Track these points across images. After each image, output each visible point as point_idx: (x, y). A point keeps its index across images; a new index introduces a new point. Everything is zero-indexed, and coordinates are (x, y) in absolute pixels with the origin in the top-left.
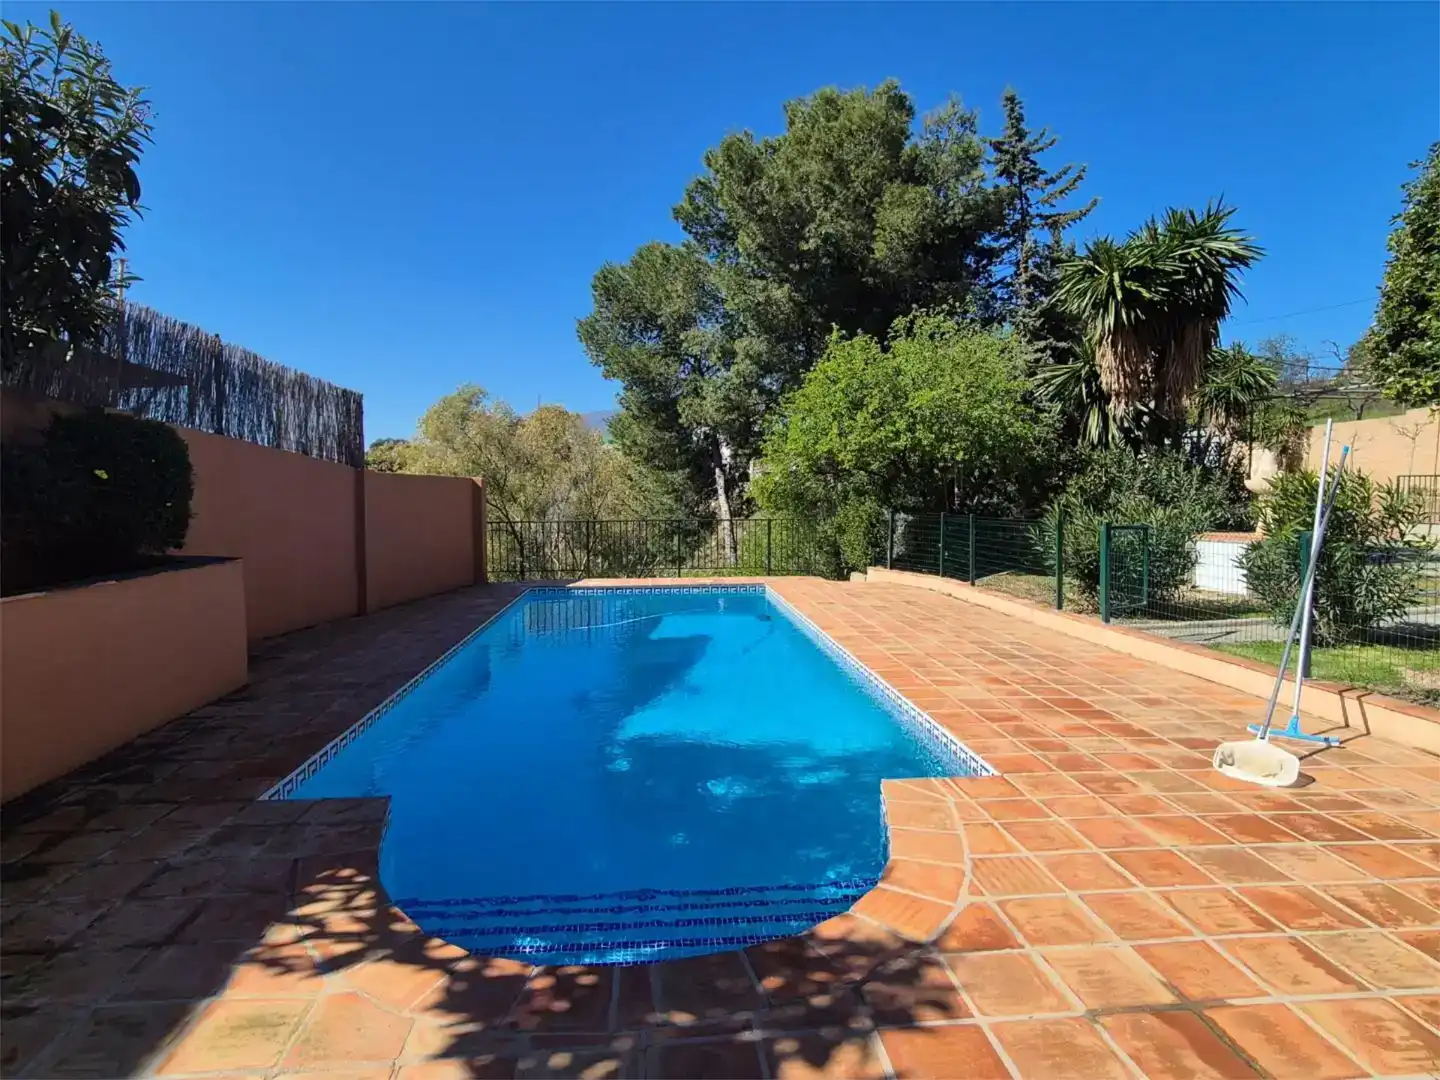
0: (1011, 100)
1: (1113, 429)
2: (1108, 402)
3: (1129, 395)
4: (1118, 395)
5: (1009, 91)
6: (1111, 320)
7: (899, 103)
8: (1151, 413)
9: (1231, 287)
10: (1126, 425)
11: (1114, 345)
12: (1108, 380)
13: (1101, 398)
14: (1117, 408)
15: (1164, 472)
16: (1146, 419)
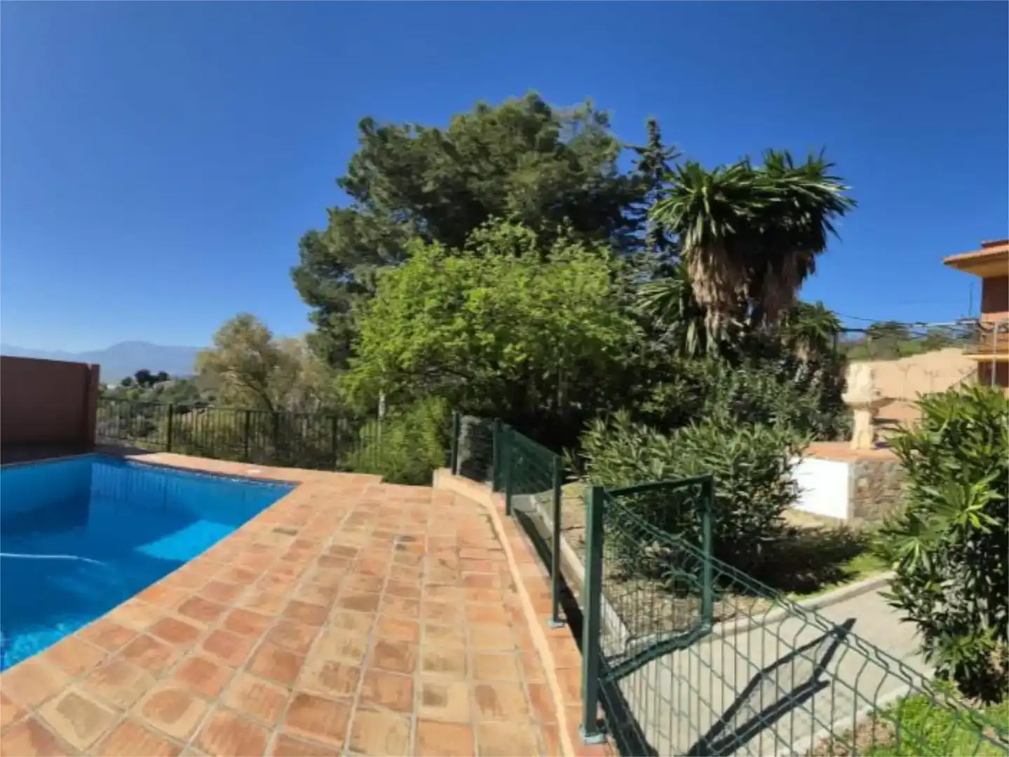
0: (653, 124)
1: (710, 341)
2: (704, 315)
3: (721, 307)
4: (713, 310)
5: (651, 118)
6: (698, 232)
7: (539, 107)
8: (746, 329)
9: (830, 228)
10: (723, 338)
11: (705, 260)
12: (702, 294)
13: (696, 312)
14: (713, 320)
15: (760, 383)
16: (742, 334)
